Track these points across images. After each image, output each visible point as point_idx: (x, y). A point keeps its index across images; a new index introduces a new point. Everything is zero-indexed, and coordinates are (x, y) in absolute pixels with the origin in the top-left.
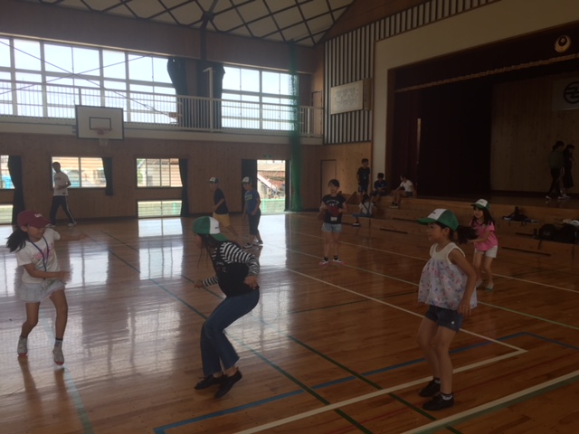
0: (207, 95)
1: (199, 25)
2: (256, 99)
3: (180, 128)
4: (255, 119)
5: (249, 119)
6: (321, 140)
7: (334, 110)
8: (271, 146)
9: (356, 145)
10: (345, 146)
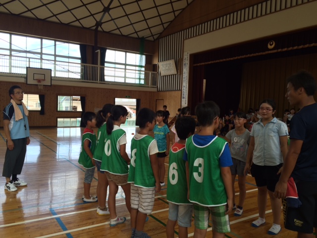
0: (97, 64)
1: (94, 28)
2: (123, 67)
3: (82, 80)
4: (122, 77)
5: (119, 77)
6: (156, 89)
7: (163, 73)
8: (130, 91)
9: (173, 92)
10: (168, 92)
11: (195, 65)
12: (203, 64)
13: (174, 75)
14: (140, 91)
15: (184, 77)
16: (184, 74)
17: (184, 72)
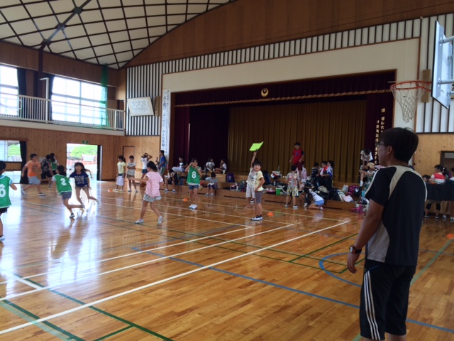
0: (45, 98)
2: (77, 101)
3: (21, 118)
4: (76, 115)
5: (72, 115)
6: (123, 132)
7: (133, 113)
8: (88, 135)
9: (149, 138)
10: (140, 138)
11: (178, 106)
12: (188, 105)
13: (149, 116)
14: (101, 135)
15: (163, 119)
16: (163, 117)
17: (163, 114)
